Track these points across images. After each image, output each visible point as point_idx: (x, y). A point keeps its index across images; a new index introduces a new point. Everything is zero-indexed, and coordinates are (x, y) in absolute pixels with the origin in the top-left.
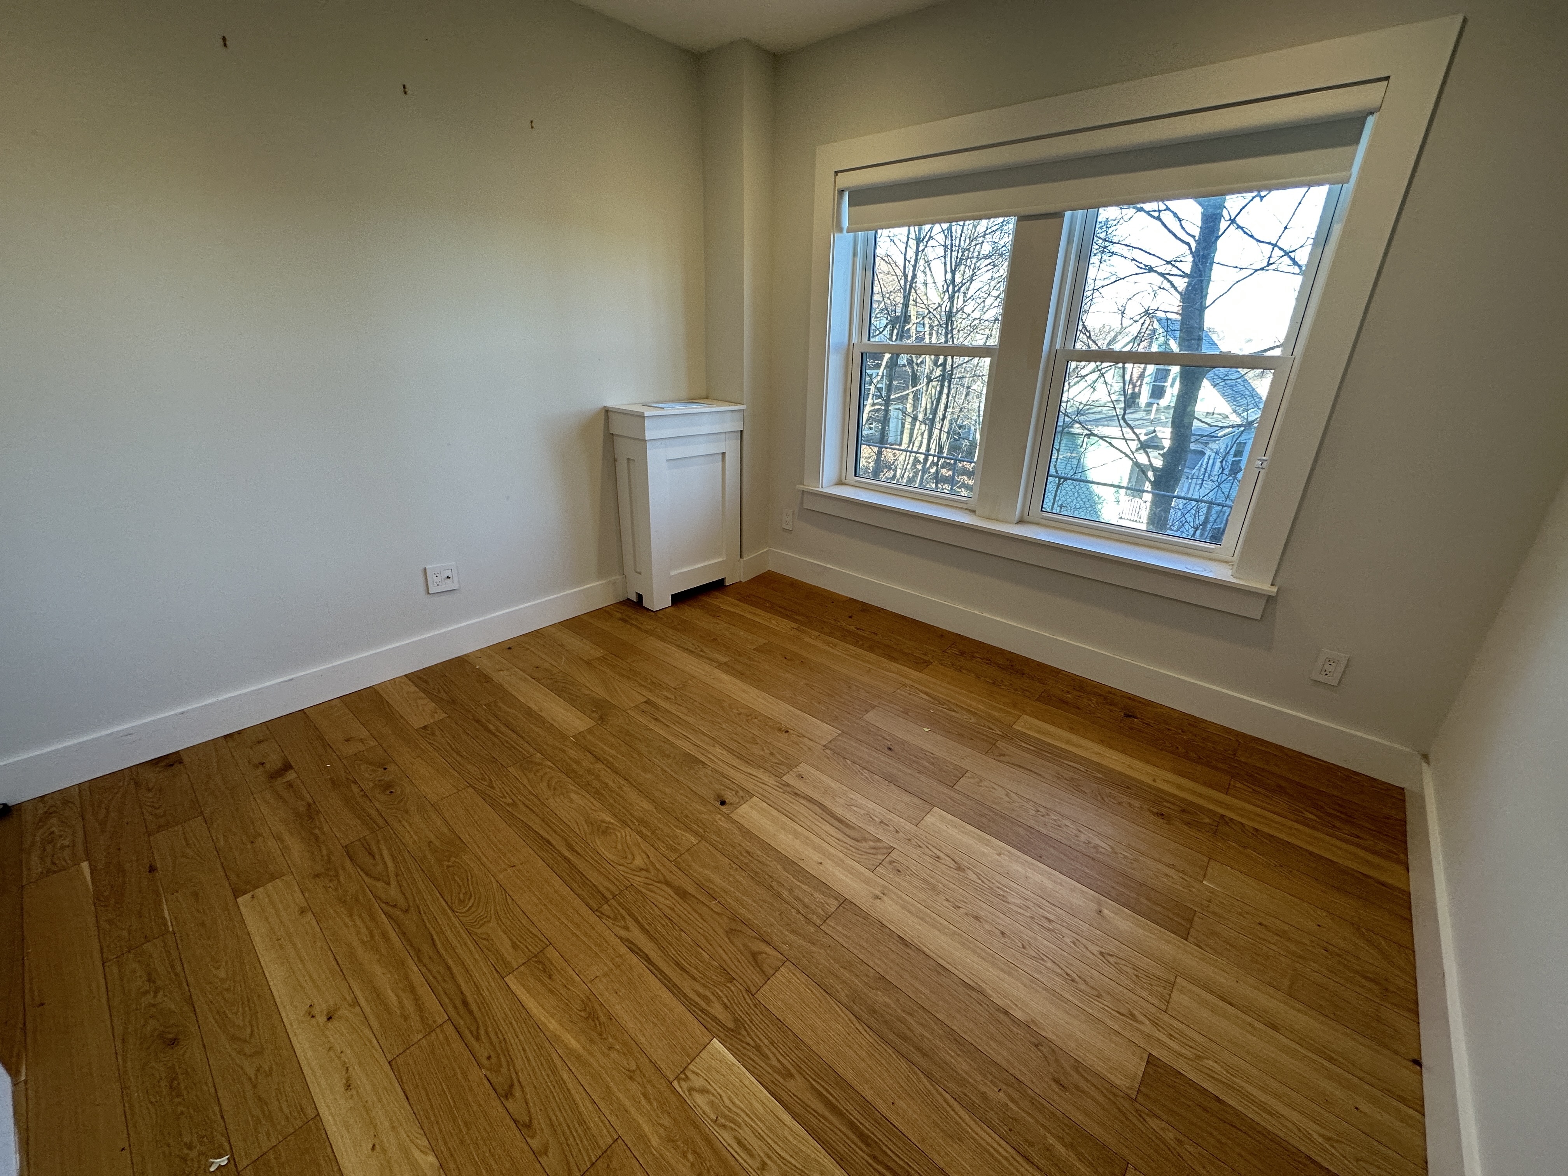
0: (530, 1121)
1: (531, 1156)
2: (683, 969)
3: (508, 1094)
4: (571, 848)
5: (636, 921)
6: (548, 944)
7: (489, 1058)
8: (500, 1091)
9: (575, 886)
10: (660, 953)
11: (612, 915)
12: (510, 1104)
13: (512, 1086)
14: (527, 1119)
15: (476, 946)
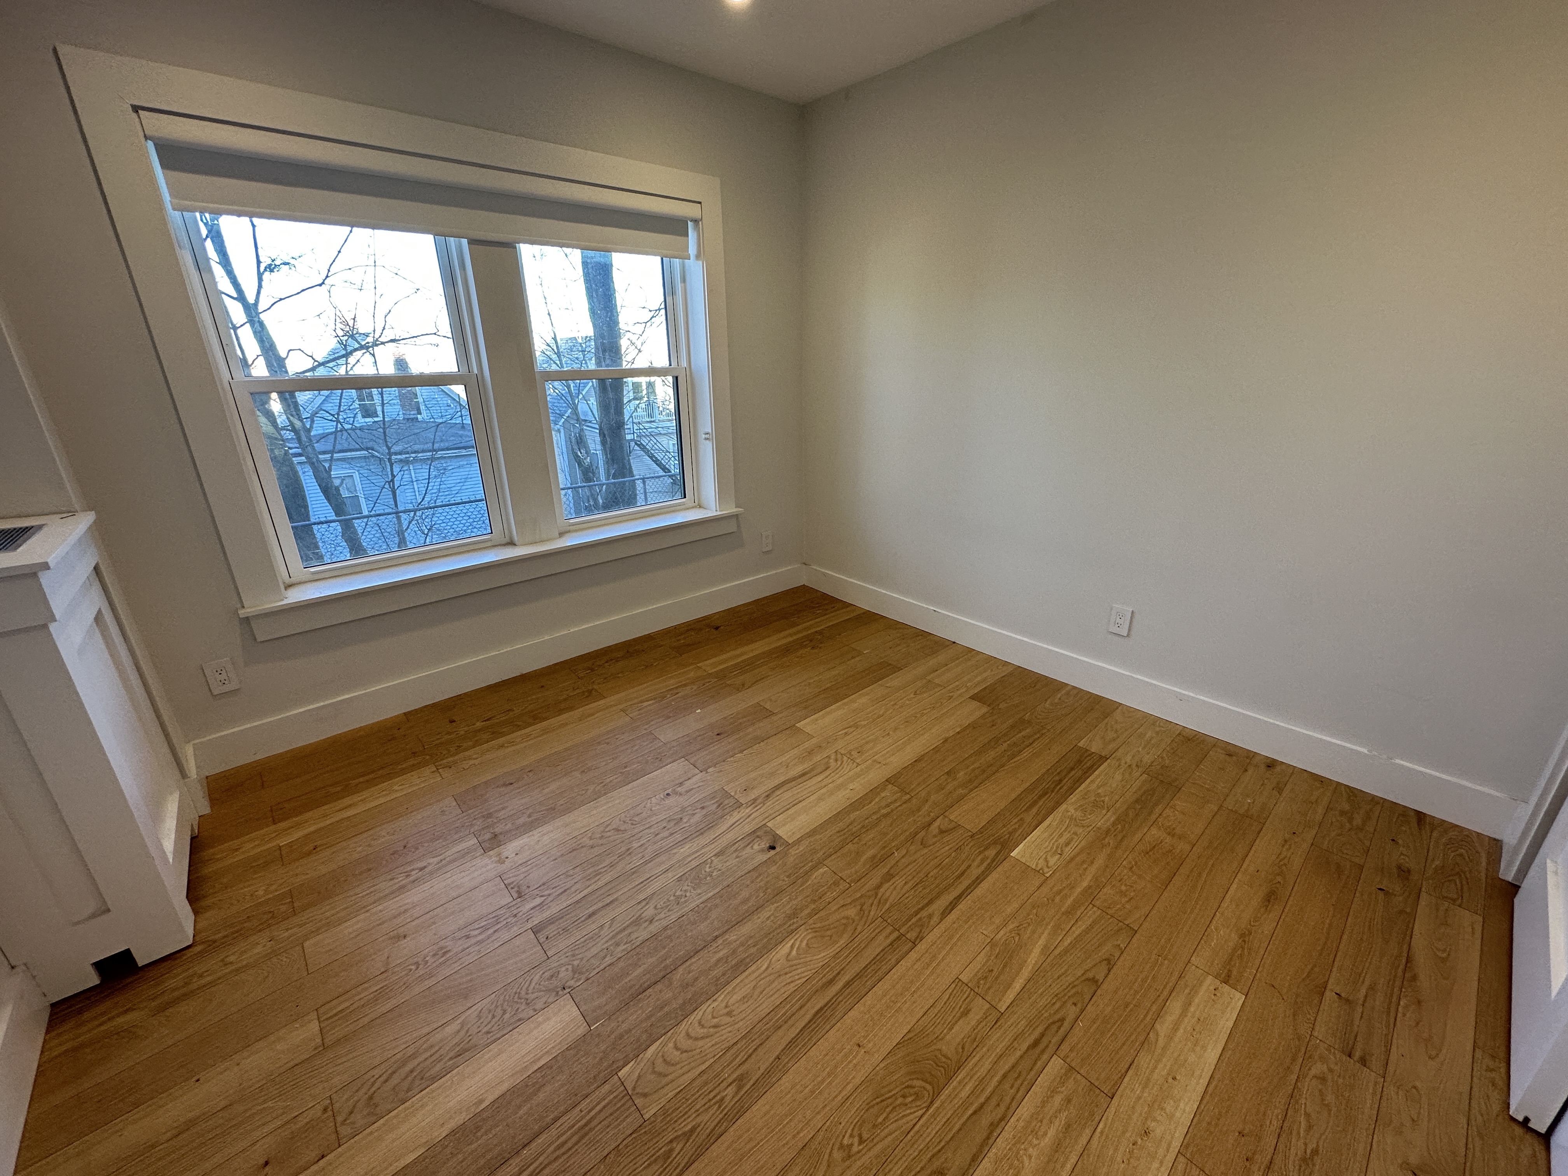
0: (1105, 960)
1: (1125, 954)
2: (963, 874)
3: (1094, 981)
4: (831, 982)
5: (922, 909)
6: (957, 980)
7: (1075, 1004)
8: (1094, 988)
9: (885, 968)
10: (952, 889)
11: (918, 930)
12: (1100, 977)
13: (1088, 980)
14: (1105, 962)
15: (972, 1056)
